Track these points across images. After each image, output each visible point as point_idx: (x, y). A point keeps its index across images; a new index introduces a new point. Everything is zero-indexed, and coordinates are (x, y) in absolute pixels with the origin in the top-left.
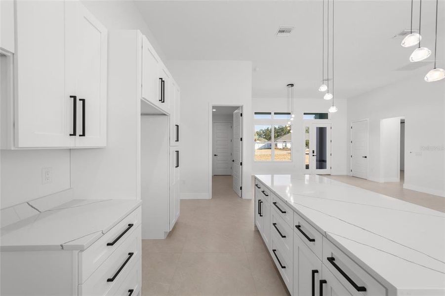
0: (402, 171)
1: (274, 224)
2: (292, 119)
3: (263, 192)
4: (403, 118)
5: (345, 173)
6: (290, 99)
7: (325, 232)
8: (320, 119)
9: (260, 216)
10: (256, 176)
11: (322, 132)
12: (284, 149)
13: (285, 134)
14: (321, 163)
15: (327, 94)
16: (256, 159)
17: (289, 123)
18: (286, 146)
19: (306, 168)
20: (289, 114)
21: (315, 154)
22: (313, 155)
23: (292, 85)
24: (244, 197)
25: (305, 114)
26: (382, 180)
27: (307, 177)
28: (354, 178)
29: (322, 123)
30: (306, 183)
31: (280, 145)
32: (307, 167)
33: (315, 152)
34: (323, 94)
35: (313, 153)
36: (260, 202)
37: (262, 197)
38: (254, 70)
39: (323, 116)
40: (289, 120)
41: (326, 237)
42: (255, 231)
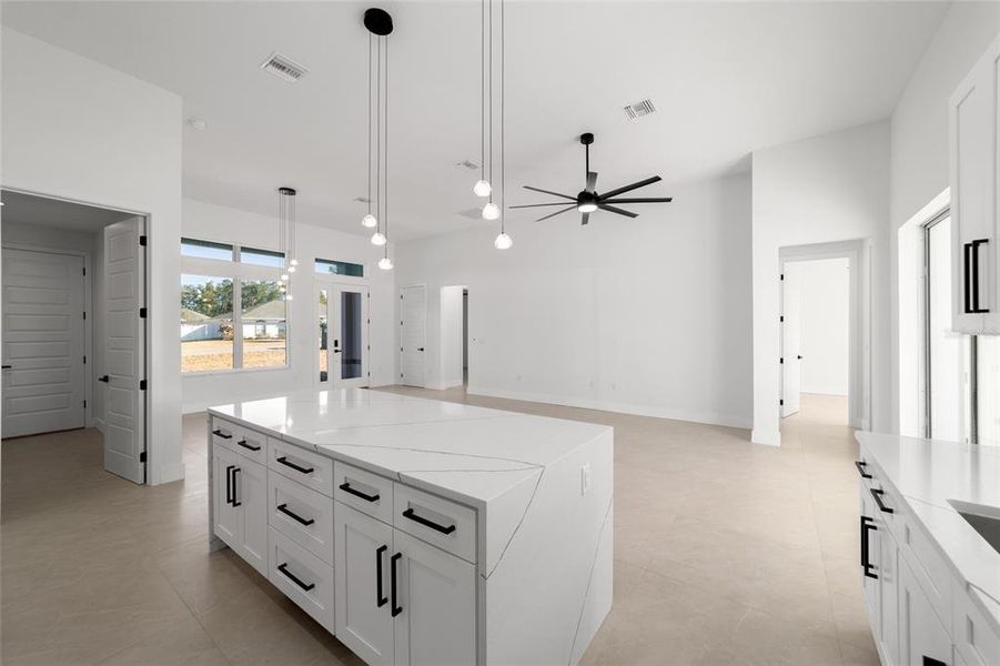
0: (465, 369)
1: (282, 508)
2: (292, 270)
3: (243, 444)
4: (465, 287)
5: (392, 382)
6: (287, 222)
7: (398, 474)
8: (347, 274)
9: (235, 505)
10: (214, 408)
11: (350, 302)
12: (258, 339)
13: (260, 302)
14: (351, 366)
15: (376, 235)
16: (186, 368)
17: (285, 277)
18: (264, 331)
19: (322, 380)
20: (282, 255)
21: (339, 348)
22: (336, 351)
23: (291, 192)
24: (154, 481)
25: (317, 260)
26: (443, 386)
27: (323, 397)
28: (406, 387)
29: (351, 284)
30: (321, 412)
31: (249, 331)
32: (324, 377)
33: (340, 343)
34: (369, 233)
35: (336, 345)
36: (233, 473)
37: (239, 457)
38: (189, 122)
39: (352, 270)
40: (283, 271)
41: (400, 482)
42: (211, 554)
